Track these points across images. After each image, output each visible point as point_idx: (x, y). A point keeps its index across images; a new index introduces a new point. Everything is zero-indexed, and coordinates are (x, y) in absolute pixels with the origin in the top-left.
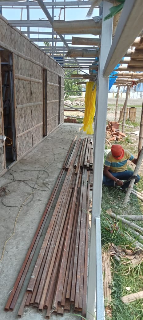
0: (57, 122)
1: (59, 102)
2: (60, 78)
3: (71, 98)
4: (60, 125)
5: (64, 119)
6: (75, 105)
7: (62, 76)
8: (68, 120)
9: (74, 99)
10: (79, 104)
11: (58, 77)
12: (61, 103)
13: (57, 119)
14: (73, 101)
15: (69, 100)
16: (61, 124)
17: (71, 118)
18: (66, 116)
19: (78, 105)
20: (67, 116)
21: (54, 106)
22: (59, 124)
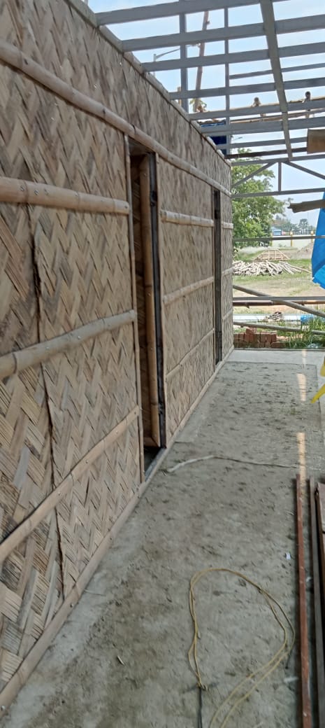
0: (210, 360)
1: (218, 283)
2: (216, 194)
3: (243, 254)
4: (221, 363)
5: (235, 336)
6: (258, 273)
7: (223, 188)
8: (250, 339)
9: (252, 255)
10: (271, 271)
11: (208, 191)
12: (223, 285)
13: (210, 348)
14: (251, 262)
15: (240, 258)
16: (225, 359)
17: (257, 332)
18: (242, 325)
19: (267, 271)
20: (246, 325)
21: (198, 307)
22: (217, 361)
